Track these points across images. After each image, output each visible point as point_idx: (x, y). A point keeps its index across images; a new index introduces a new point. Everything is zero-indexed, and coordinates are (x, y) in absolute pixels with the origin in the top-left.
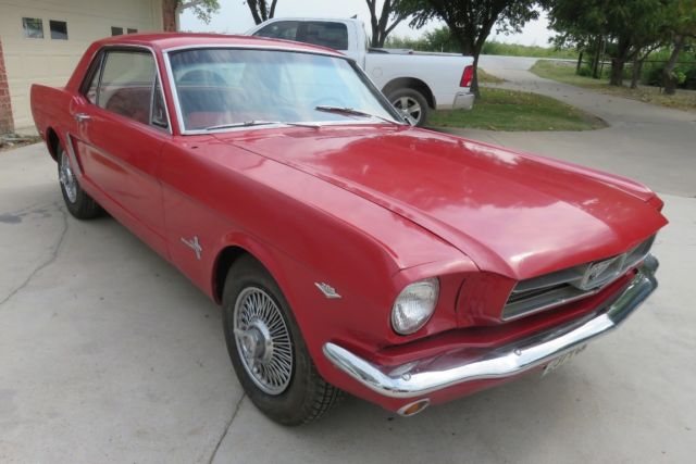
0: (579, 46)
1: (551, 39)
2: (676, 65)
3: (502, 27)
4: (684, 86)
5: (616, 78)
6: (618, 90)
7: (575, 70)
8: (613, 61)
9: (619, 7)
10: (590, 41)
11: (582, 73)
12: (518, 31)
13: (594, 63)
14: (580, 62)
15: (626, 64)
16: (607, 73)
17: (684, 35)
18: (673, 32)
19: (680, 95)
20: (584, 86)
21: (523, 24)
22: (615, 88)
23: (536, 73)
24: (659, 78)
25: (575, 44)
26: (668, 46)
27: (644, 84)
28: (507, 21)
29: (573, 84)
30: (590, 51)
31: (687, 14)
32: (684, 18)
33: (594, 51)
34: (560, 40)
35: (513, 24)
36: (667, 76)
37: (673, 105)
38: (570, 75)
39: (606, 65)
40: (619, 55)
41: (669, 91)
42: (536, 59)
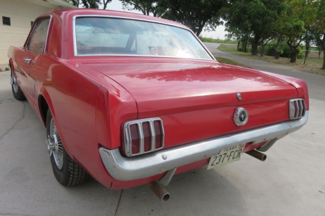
0: (238, 39)
1: (226, 35)
2: (279, 47)
3: (206, 28)
4: (282, 56)
5: (254, 52)
6: (255, 57)
7: (237, 49)
8: (253, 45)
9: (257, 20)
10: (243, 36)
11: (240, 50)
12: (214, 30)
13: (245, 45)
14: (238, 46)
15: (258, 47)
16: (250, 50)
17: (282, 34)
18: (277, 33)
19: (281, 59)
20: (241, 55)
21: (216, 27)
22: (254, 56)
23: (220, 50)
24: (272, 52)
25: (236, 38)
26: (275, 39)
27: (266, 55)
28: (209, 25)
29: (236, 54)
30: (242, 40)
31: (283, 25)
32: (282, 27)
33: (245, 40)
34: (230, 36)
35: (211, 27)
36: (276, 51)
37: (279, 63)
38: (235, 51)
39: (250, 47)
40: (255, 42)
41: (277, 58)
42: (219, 44)
